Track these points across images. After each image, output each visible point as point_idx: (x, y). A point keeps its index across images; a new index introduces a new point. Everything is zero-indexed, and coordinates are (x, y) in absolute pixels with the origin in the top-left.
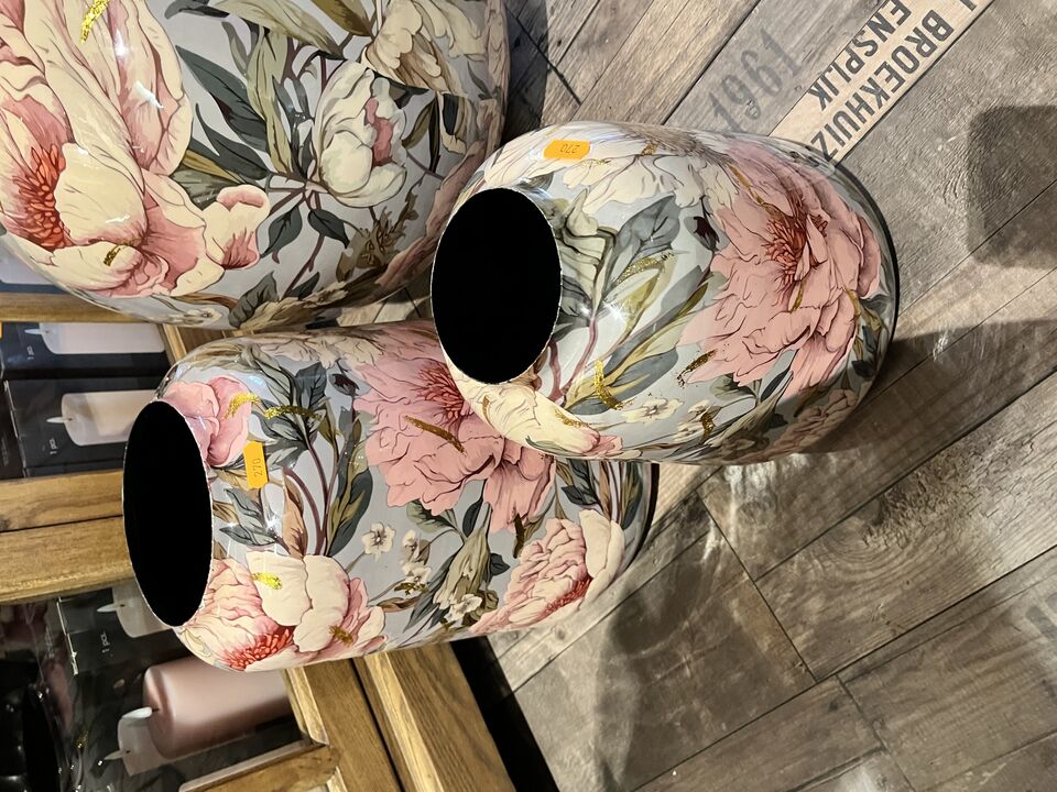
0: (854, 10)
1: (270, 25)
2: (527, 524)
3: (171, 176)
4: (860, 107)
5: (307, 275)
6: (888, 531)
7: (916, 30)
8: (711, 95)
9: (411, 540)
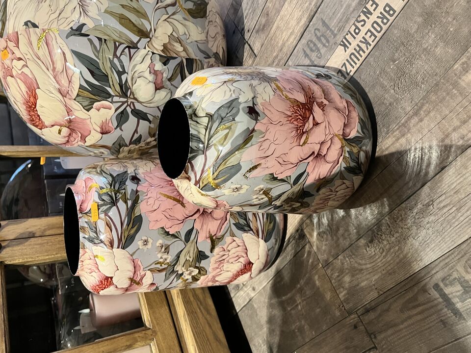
0: (356, 6)
1: (107, 38)
2: (216, 239)
3: (75, 99)
4: (360, 50)
5: (136, 136)
6: (375, 245)
7: (381, 13)
8: (303, 49)
9: (160, 244)
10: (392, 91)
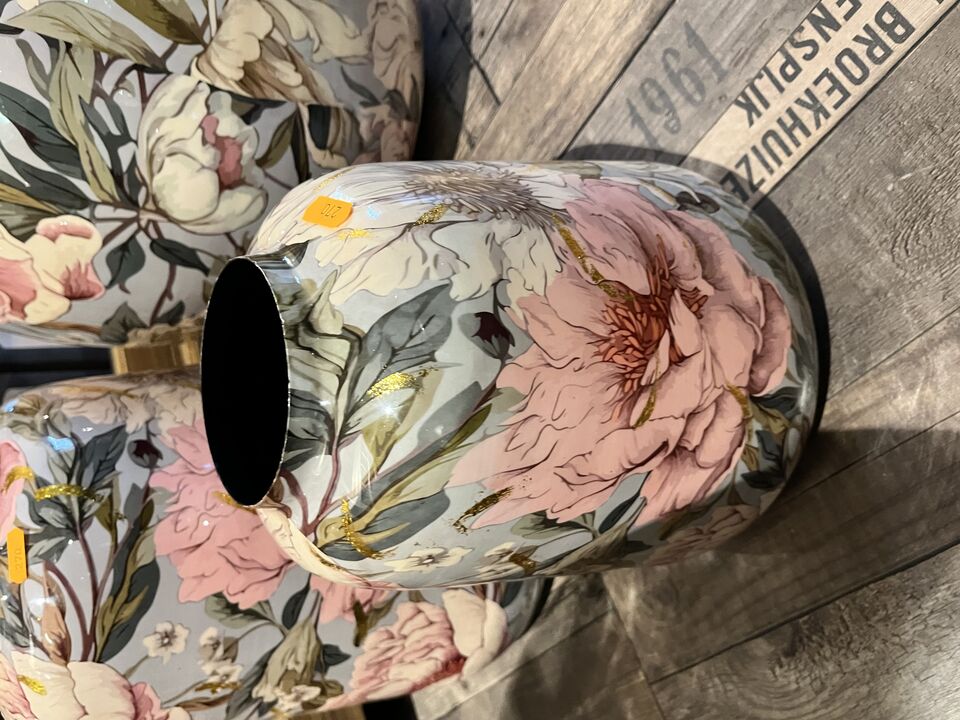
1: (72, 39)
2: (372, 610)
4: (793, 126)
5: (168, 305)
6: (801, 667)
7: (867, 28)
8: (629, 102)
9: (211, 639)
10: (886, 258)
